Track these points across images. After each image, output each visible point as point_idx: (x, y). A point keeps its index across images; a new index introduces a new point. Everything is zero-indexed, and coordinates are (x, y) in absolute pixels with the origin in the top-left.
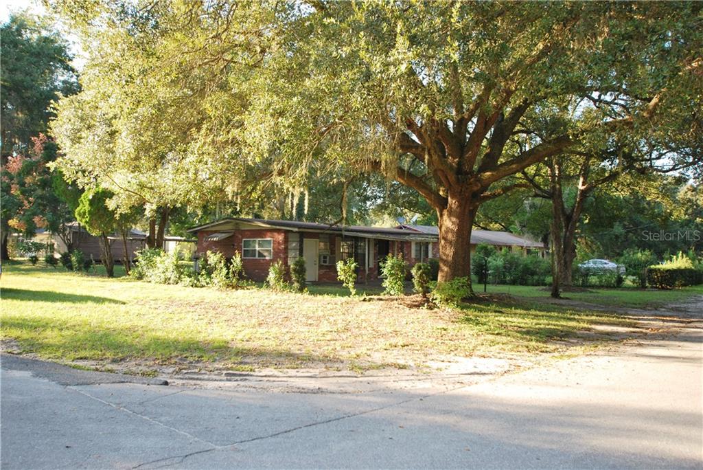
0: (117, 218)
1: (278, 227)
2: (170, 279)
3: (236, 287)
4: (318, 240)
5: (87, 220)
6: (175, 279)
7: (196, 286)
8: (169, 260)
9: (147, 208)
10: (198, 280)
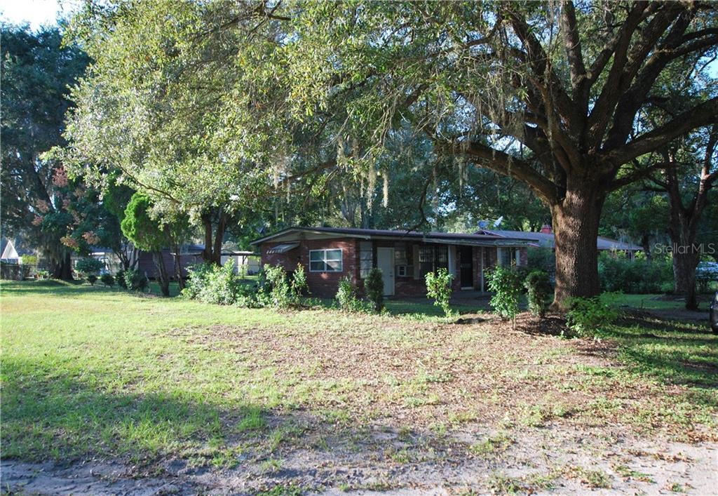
0: (162, 230)
1: (348, 235)
2: (224, 298)
3: (299, 307)
4: (393, 249)
5: (133, 233)
6: (229, 298)
7: (254, 307)
8: (222, 277)
9: (192, 215)
10: (256, 300)
